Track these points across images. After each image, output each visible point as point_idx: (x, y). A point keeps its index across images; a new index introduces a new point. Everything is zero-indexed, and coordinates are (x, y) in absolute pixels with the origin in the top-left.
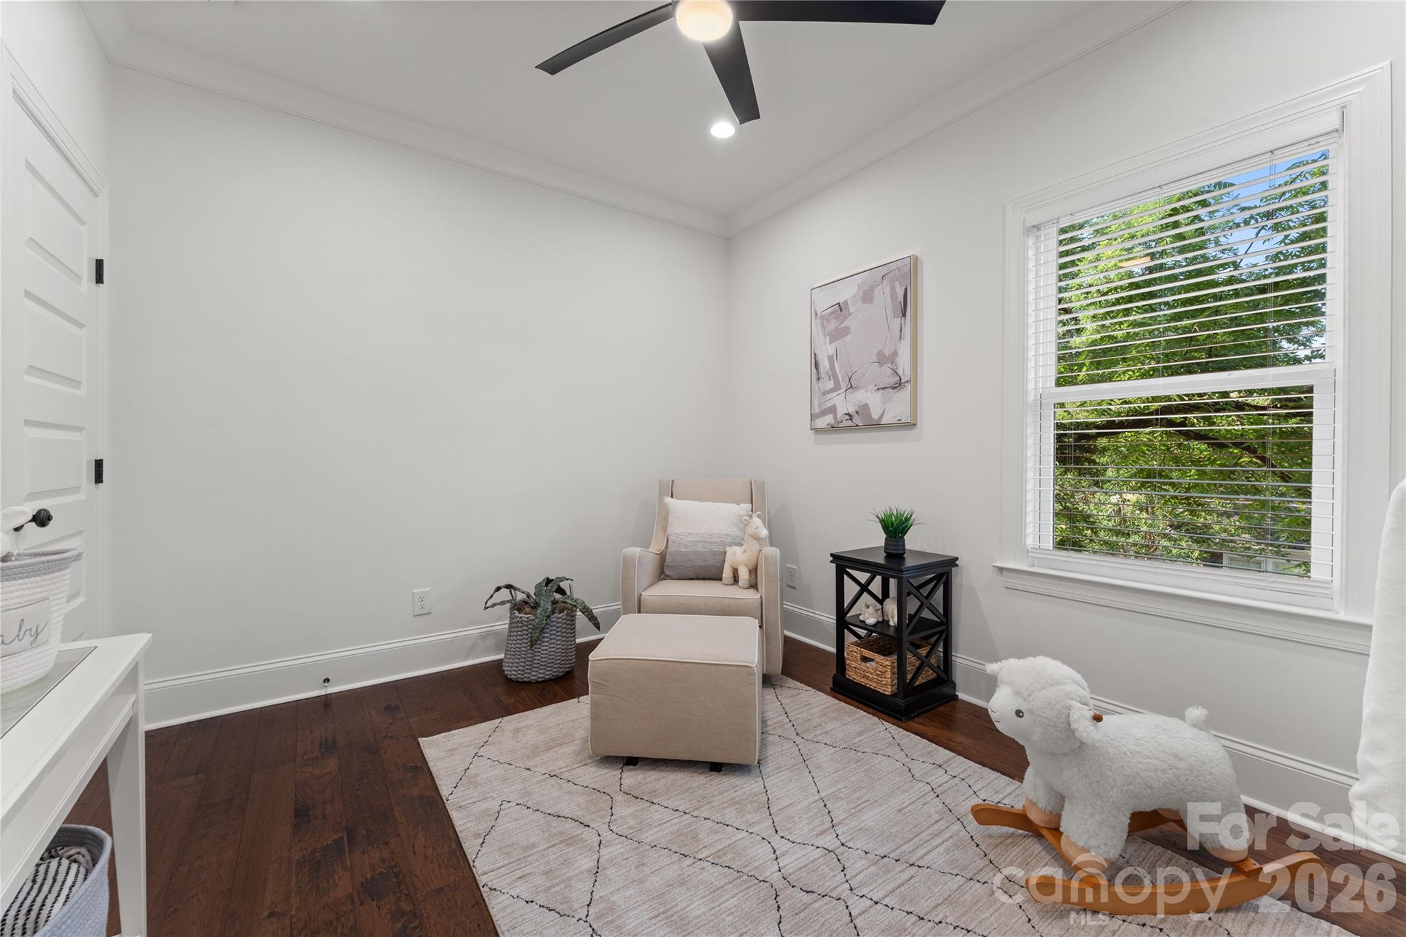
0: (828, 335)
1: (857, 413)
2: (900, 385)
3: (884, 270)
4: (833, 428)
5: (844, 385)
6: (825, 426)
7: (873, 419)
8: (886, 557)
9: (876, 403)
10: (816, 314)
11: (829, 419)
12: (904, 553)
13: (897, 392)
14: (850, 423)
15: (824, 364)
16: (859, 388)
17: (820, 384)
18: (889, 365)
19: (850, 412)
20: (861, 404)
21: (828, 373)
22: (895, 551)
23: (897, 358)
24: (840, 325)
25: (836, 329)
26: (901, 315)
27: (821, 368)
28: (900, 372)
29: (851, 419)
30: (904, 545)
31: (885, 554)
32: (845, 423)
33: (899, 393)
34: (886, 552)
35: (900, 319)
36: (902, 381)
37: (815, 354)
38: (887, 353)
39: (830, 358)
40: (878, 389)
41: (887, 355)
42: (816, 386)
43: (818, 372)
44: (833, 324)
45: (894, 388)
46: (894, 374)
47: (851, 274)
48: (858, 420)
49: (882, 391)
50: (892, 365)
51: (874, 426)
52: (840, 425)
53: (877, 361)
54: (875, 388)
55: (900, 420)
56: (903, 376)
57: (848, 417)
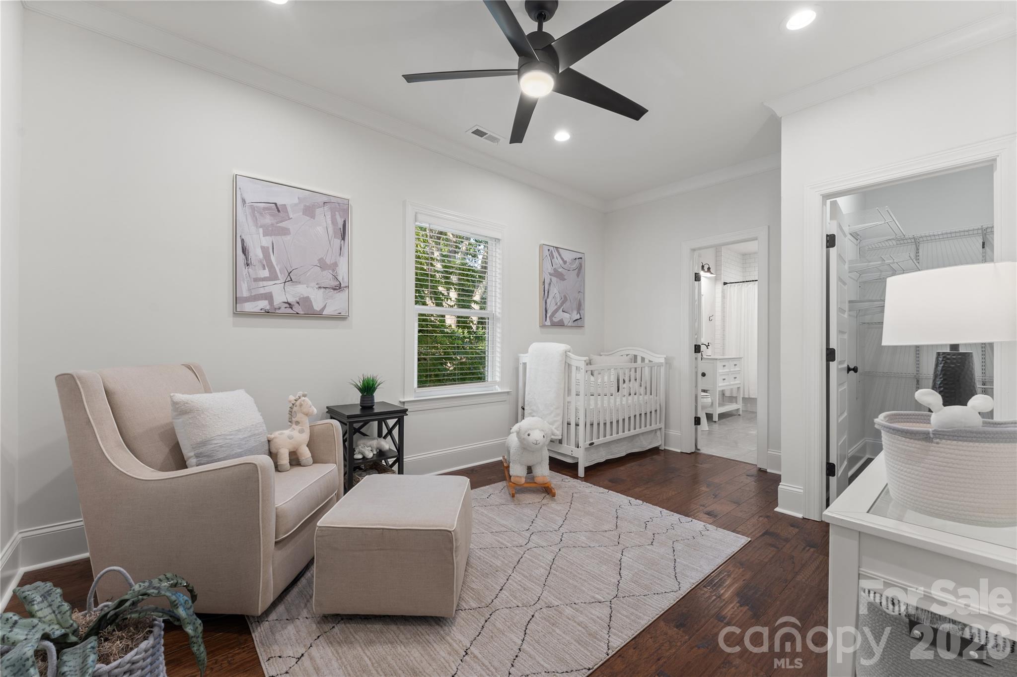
0: (261, 227)
1: (298, 303)
2: (340, 288)
3: (325, 199)
4: (266, 313)
5: (282, 278)
6: (257, 310)
7: (315, 310)
8: (361, 409)
9: (318, 299)
10: (244, 201)
11: (263, 304)
12: (374, 405)
13: (337, 293)
14: (290, 311)
15: (256, 253)
16: (300, 283)
17: (250, 270)
18: (331, 271)
19: (289, 301)
20: (302, 296)
21: (260, 261)
22: (367, 406)
23: (337, 268)
24: (277, 223)
25: (272, 225)
26: (341, 238)
27: (251, 255)
28: (340, 279)
29: (292, 308)
30: (373, 400)
31: (361, 407)
32: (283, 310)
33: (339, 293)
34: (361, 406)
35: (340, 241)
36: (342, 286)
37: (243, 241)
38: (328, 262)
39: (264, 250)
40: (320, 287)
41: (329, 263)
42: (242, 270)
43: (247, 259)
44: (268, 220)
45: (335, 289)
46: (334, 279)
47: (292, 185)
48: (297, 309)
49: (323, 290)
50: (333, 272)
51: (317, 315)
52: (277, 311)
53: (318, 265)
54: (317, 286)
55: (340, 313)
56: (343, 282)
57: (287, 305)
